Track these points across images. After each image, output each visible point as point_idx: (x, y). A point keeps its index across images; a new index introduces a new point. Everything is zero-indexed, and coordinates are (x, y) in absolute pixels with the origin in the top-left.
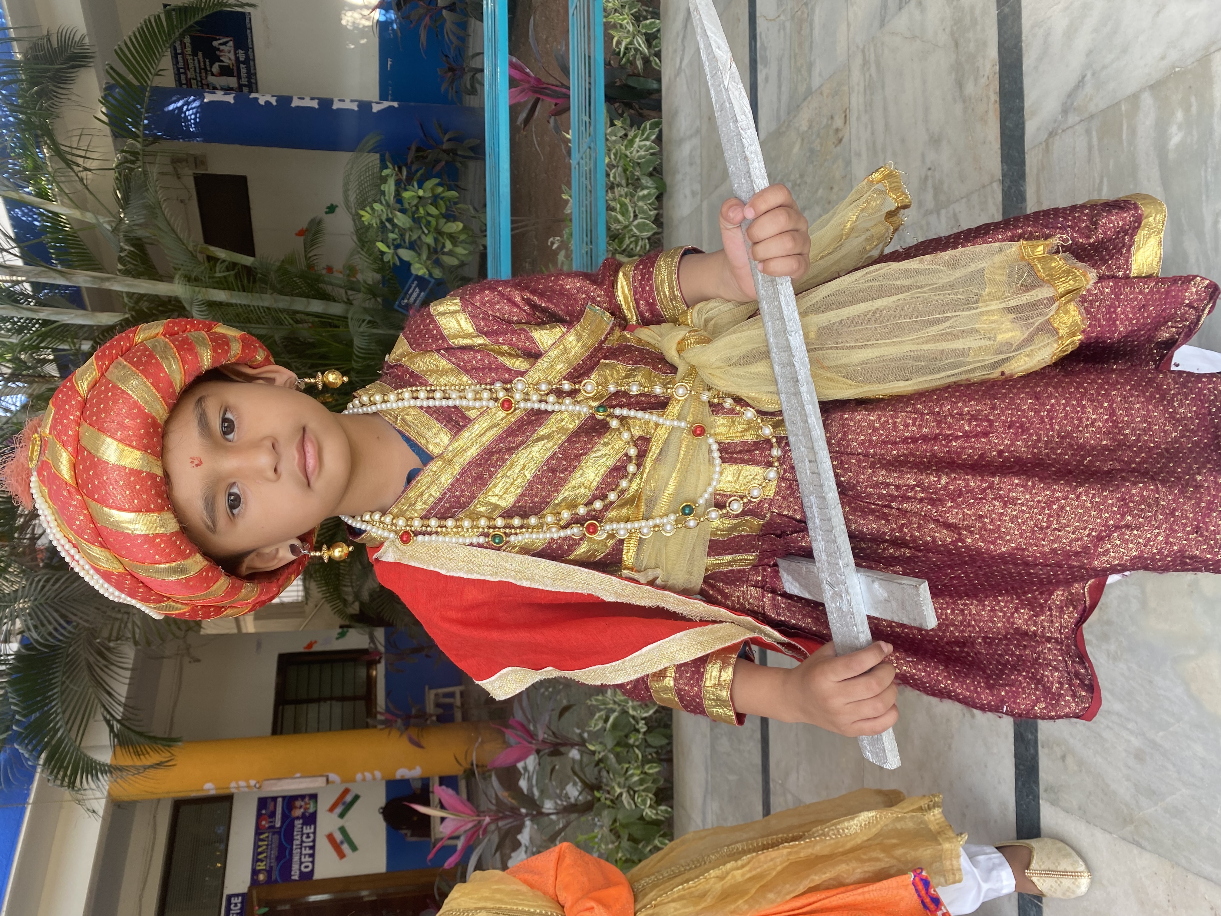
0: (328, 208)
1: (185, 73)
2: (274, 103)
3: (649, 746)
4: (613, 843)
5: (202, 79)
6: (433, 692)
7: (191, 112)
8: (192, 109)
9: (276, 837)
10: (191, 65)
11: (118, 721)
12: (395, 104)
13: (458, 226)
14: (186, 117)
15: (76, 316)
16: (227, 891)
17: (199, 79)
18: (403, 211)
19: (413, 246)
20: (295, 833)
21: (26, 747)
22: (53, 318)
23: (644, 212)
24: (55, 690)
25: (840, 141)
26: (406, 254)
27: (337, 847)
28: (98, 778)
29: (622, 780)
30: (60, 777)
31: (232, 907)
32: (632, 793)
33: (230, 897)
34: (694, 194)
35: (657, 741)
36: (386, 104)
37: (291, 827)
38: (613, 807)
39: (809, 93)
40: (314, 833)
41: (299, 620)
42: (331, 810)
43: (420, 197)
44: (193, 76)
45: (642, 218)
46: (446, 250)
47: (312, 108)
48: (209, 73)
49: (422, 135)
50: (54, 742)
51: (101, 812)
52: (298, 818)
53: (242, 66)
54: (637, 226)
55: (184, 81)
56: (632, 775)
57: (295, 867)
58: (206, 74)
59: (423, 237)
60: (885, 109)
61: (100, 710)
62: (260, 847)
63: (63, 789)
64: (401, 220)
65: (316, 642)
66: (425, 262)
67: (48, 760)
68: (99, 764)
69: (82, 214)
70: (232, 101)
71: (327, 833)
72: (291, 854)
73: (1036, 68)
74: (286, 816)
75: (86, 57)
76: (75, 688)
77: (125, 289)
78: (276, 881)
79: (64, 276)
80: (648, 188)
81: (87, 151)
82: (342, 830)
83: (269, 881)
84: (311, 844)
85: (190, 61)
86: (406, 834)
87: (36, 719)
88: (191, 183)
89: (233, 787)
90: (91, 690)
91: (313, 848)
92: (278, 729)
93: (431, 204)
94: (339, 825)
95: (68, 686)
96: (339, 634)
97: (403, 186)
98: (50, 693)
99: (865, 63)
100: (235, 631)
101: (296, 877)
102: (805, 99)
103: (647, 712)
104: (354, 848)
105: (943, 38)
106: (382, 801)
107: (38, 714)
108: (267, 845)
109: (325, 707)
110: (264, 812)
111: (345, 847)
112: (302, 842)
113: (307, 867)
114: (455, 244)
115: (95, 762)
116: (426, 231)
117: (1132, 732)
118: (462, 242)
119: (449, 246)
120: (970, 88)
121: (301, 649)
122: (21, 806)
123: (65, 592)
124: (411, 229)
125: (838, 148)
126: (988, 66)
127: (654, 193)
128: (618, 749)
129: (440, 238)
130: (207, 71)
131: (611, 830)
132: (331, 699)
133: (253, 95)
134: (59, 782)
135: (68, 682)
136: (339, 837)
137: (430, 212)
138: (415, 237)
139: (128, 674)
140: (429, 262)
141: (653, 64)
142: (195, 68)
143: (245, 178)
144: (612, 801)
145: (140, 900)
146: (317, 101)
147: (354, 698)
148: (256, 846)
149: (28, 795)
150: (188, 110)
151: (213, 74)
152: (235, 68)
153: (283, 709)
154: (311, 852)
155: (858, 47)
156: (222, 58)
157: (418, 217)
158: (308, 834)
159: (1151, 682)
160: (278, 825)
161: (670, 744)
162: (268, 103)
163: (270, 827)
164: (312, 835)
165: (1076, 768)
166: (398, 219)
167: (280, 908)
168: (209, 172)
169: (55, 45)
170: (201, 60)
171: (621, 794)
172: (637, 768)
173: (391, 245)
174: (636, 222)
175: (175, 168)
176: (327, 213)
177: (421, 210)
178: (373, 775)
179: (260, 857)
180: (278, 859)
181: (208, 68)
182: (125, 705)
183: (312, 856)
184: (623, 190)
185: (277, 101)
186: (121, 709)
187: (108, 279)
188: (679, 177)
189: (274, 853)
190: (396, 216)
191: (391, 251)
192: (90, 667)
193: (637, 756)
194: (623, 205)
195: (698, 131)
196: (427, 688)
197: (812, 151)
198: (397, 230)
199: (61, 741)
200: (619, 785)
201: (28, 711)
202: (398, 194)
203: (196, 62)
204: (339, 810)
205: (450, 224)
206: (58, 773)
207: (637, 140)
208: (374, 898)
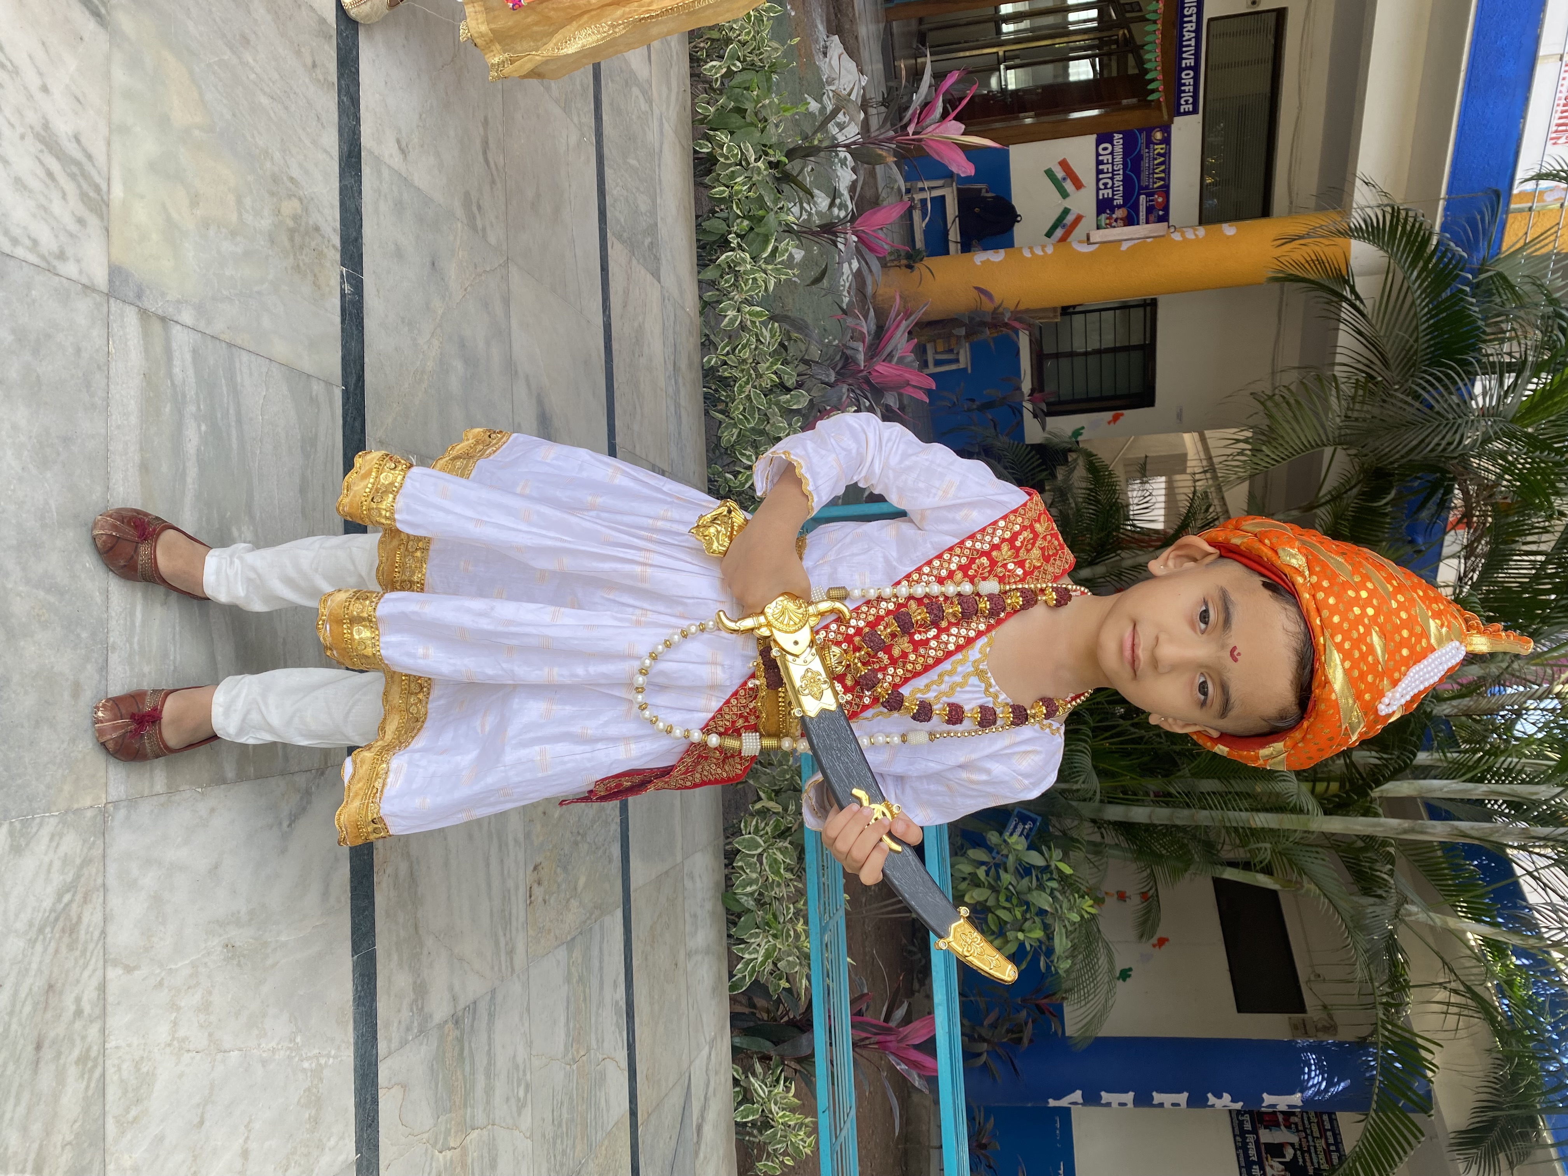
0: (1129, 976)
1: (1328, 1145)
2: (1210, 1095)
3: (725, 220)
4: (763, 106)
5: (1306, 1137)
6: (962, 365)
7: (1316, 1081)
8: (1314, 1085)
9: (1144, 183)
10: (1322, 1156)
11: (1346, 299)
12: (1052, 1103)
13: (972, 897)
14: (1322, 1073)
15: (1441, 790)
16: (1199, 117)
17: (1310, 1138)
18: (1042, 912)
19: (1025, 870)
20: (1121, 188)
21: (1454, 255)
22: (1470, 785)
23: (750, 865)
24: (1426, 325)
25: (535, 868)
26: (1035, 859)
27: (1070, 174)
28: (1365, 221)
29: (756, 178)
30: (1411, 220)
31: (1191, 100)
32: (744, 163)
33: (1195, 111)
34: (692, 877)
35: (715, 225)
36: (1064, 1102)
37: (1126, 196)
38: (765, 146)
39: (570, 944)
40: (1098, 189)
41: (1130, 456)
42: (1079, 219)
43: (1023, 931)
44: (1317, 1142)
45: (753, 856)
46: (984, 868)
47: (1161, 1091)
48: (1297, 1146)
49: (1016, 1062)
50: (1421, 264)
51: (1358, 182)
52: (1119, 207)
53: (1255, 1159)
54: (758, 845)
55: (1329, 1134)
56: (744, 184)
57: (1119, 149)
58: (1300, 1145)
59: (1014, 882)
60: (489, 885)
61: (1368, 310)
62: (1163, 171)
63: (1406, 206)
64: (1043, 901)
65: (1109, 423)
66: (1010, 852)
67: (1426, 240)
68: (1364, 238)
69: (1446, 923)
70: (1265, 1095)
71: (1083, 190)
72: (1125, 164)
73: (337, 859)
74: (1135, 208)
75: (1460, 1144)
76: (1401, 333)
77: (1383, 820)
78: (1141, 131)
79: (1461, 831)
80: (746, 894)
81: (1446, 1013)
82: (1065, 194)
83: (1150, 131)
84: (1101, 176)
85: (1323, 1161)
86: (987, 192)
87: (1444, 291)
88: (1309, 999)
89: (1201, 231)
90: (1382, 334)
91: (1099, 172)
92: (1150, 306)
93: (1006, 923)
94: (1068, 199)
95: (1411, 336)
96: (1081, 434)
97: (1044, 948)
98: (1432, 322)
99: (511, 953)
100: (1208, 433)
101: (1117, 136)
102: (573, 939)
103: (727, 257)
104: (1049, 173)
105: (429, 942)
106: (1017, 228)
107: (1444, 295)
108: (1154, 173)
109: (1093, 345)
110: (1161, 213)
111: (1060, 174)
112: (1112, 179)
113: (1105, 149)
114: (974, 875)
115: (1369, 240)
116: (1010, 887)
117: (252, 69)
118: (964, 879)
119: (981, 872)
120: (403, 867)
121: (1127, 413)
122: (1453, 196)
123: (1426, 433)
124: (1030, 889)
125: (538, 861)
126: (384, 885)
127: (737, 888)
128: (761, 213)
129: (992, 882)
130: (1298, 1148)
131: (766, 121)
132: (1086, 354)
133: (1239, 1106)
134: (1411, 214)
135: (1411, 341)
136: (1069, 186)
137: (1007, 913)
138: (1025, 881)
139: (1339, 359)
140: (1005, 852)
141: (741, 1071)
142: (1316, 1152)
143: (1240, 1010)
144: (767, 154)
145: (1300, 103)
146: (1155, 1102)
147: (1057, 356)
148: (1167, 171)
149: (1446, 209)
150: (1320, 1083)
151: (1292, 1145)
152: (1264, 1154)
153: (1145, 339)
154: (1101, 167)
155: (518, 977)
156: (1282, 1167)
157: (1022, 906)
158: (1106, 188)
159: (234, 115)
160: (1143, 198)
161: (698, 225)
162: (1220, 1097)
163: (1152, 194)
164: (1102, 187)
165: (303, 50)
166: (1048, 902)
167: (1134, 100)
168: (1287, 1016)
169: (1502, 1156)
170: (1308, 1164)
171: (756, 160)
172: (738, 192)
173: (1055, 872)
174: (760, 850)
175: (1331, 1018)
176: (1130, 969)
177: (1019, 916)
178: (1032, 252)
179: (1162, 159)
180: (1140, 157)
181: (1299, 1153)
182: (1339, 320)
183: (1099, 163)
184: (777, 892)
185: (1207, 1099)
186: (1343, 315)
187: (1405, 832)
188: (709, 906)
189: (1145, 164)
190: (1051, 906)
191: (1053, 864)
192: (1385, 363)
193: (738, 207)
194: (777, 873)
195: (689, 955)
196: (969, 371)
197: (565, 869)
198: (1048, 891)
199: (1413, 265)
200: (759, 172)
201: (1457, 297)
202: (1050, 937)
203: (1315, 1161)
204: (1070, 219)
205: (982, 899)
206: (1413, 226)
207: (760, 959)
208: (1022, 115)
